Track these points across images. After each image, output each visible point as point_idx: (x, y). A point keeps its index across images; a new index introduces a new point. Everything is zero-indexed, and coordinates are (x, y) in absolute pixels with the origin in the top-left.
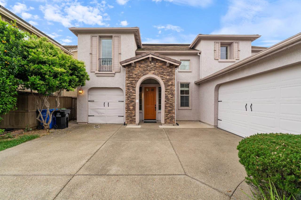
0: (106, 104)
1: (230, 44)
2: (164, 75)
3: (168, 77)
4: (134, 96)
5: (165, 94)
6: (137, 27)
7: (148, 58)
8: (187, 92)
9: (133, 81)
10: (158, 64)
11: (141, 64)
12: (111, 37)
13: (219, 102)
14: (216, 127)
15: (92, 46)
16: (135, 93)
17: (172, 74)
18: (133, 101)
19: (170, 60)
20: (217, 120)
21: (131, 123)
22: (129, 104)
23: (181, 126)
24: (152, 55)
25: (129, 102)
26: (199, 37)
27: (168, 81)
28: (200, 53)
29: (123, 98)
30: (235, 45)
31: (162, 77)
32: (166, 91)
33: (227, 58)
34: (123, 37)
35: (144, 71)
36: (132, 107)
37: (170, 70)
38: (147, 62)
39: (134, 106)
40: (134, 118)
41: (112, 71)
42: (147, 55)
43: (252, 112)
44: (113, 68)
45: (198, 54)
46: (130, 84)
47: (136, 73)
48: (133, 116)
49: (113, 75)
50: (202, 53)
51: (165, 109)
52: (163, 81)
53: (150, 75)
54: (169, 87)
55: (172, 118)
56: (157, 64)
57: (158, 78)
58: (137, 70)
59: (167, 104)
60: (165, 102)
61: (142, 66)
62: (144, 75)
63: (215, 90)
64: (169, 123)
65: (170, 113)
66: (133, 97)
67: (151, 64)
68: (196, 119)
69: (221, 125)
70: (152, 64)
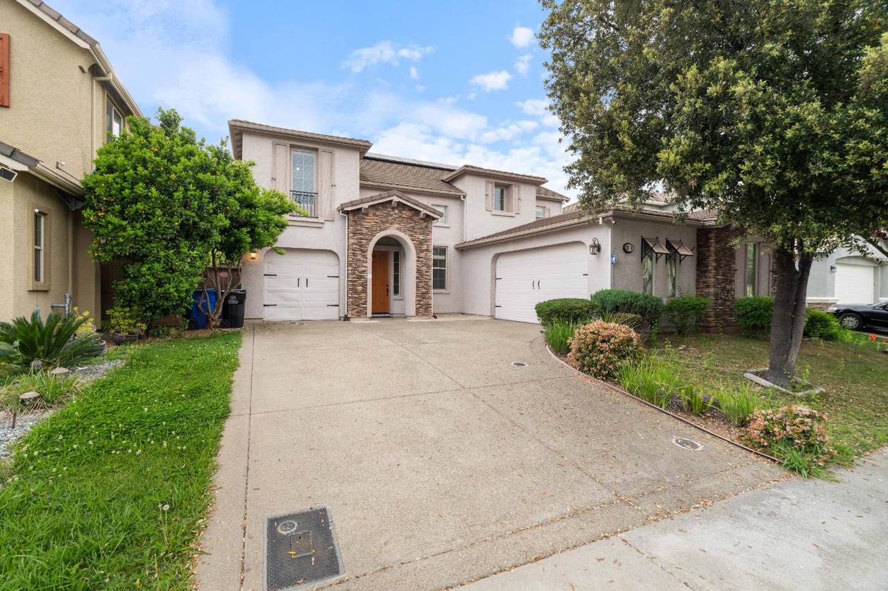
0: (303, 282)
1: (508, 187)
2: (416, 232)
3: (421, 237)
4: (364, 267)
5: (417, 266)
6: (367, 142)
7: (391, 201)
8: (442, 263)
9: (362, 241)
10: (406, 214)
11: (377, 210)
12: (316, 150)
13: (497, 281)
14: (493, 317)
15: (274, 164)
16: (366, 262)
17: (427, 231)
18: (361, 277)
19: (426, 207)
20: (495, 307)
21: (359, 316)
22: (356, 281)
23: (439, 319)
24: (397, 196)
25: (354, 278)
26: (464, 170)
27: (421, 243)
28: (464, 197)
29: (343, 269)
30: (515, 189)
31: (412, 236)
32: (418, 261)
33: (502, 209)
34: (340, 155)
35: (383, 222)
36: (361, 287)
37: (424, 225)
38: (387, 208)
39: (364, 285)
40: (364, 307)
41: (317, 218)
42: (389, 196)
43: (540, 290)
44: (319, 212)
45: (462, 199)
46: (357, 245)
47: (368, 225)
48: (363, 304)
49: (321, 226)
50: (467, 197)
51: (417, 290)
52: (415, 242)
53: (392, 231)
54: (422, 255)
55: (427, 306)
56: (403, 212)
57: (405, 237)
58: (369, 222)
59: (419, 282)
60: (417, 278)
61: (378, 213)
62: (381, 230)
63: (492, 263)
64: (424, 315)
65: (424, 298)
66: (363, 269)
67: (393, 211)
68: (457, 310)
69: (499, 314)
70: (396, 211)
